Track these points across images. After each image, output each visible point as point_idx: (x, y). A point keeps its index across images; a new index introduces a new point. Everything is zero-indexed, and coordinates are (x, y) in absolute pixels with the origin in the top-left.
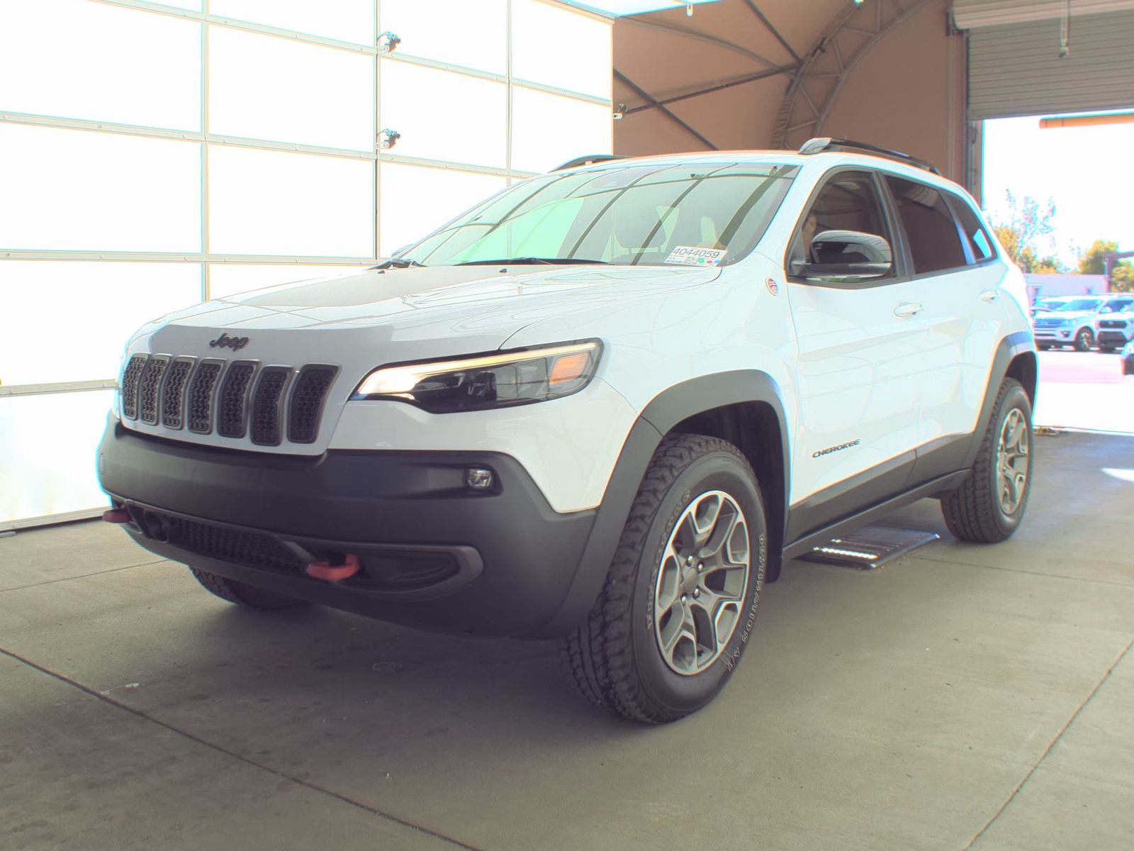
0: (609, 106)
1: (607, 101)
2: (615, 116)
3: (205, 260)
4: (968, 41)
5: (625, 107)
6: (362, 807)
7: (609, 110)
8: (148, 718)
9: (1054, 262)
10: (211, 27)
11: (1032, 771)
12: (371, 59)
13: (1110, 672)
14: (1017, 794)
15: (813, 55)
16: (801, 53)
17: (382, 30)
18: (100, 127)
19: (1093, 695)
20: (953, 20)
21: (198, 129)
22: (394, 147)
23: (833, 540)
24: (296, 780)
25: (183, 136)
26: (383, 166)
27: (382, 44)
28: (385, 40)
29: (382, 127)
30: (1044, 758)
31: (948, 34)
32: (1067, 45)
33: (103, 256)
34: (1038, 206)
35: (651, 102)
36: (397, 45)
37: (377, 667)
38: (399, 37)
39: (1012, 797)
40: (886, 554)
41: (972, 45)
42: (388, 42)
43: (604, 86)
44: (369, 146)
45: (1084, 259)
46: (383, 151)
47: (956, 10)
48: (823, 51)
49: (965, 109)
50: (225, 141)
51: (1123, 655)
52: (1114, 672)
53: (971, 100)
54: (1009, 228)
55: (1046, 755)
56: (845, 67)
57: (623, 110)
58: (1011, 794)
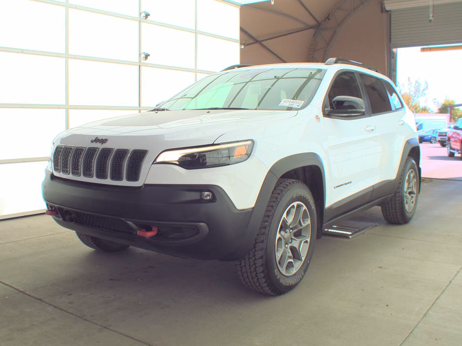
0: (239, 43)
1: (238, 40)
2: (241, 47)
3: (67, 108)
4: (390, 15)
5: (245, 43)
6: (134, 339)
7: (238, 45)
8: (43, 301)
9: (427, 108)
10: (70, 9)
11: (418, 324)
12: (138, 23)
13: (450, 282)
14: (411, 334)
15: (325, 21)
16: (319, 20)
17: (142, 10)
18: (23, 51)
19: (443, 291)
20: (384, 6)
21: (64, 53)
22: (147, 60)
23: (333, 226)
24: (105, 327)
25: (58, 55)
26: (143, 68)
27: (142, 16)
28: (143, 15)
29: (142, 52)
30: (422, 318)
31: (382, 12)
32: (433, 17)
33: (24, 106)
34: (421, 84)
35: (256, 41)
36: (148, 17)
37: (140, 280)
38: (149, 13)
39: (409, 335)
40: (356, 232)
41: (392, 16)
42: (145, 15)
43: (236, 34)
44: (136, 60)
45: (440, 107)
46: (142, 62)
47: (385, 2)
48: (329, 19)
49: (389, 43)
50: (76, 57)
51: (456, 275)
52: (452, 282)
53: (392, 40)
54: (408, 94)
55: (423, 317)
56: (338, 26)
57: (244, 44)
58: (409, 333)
